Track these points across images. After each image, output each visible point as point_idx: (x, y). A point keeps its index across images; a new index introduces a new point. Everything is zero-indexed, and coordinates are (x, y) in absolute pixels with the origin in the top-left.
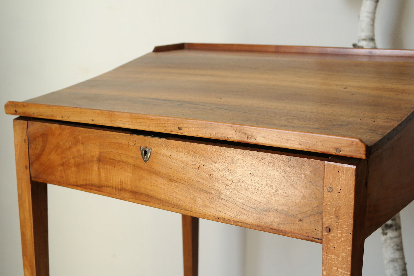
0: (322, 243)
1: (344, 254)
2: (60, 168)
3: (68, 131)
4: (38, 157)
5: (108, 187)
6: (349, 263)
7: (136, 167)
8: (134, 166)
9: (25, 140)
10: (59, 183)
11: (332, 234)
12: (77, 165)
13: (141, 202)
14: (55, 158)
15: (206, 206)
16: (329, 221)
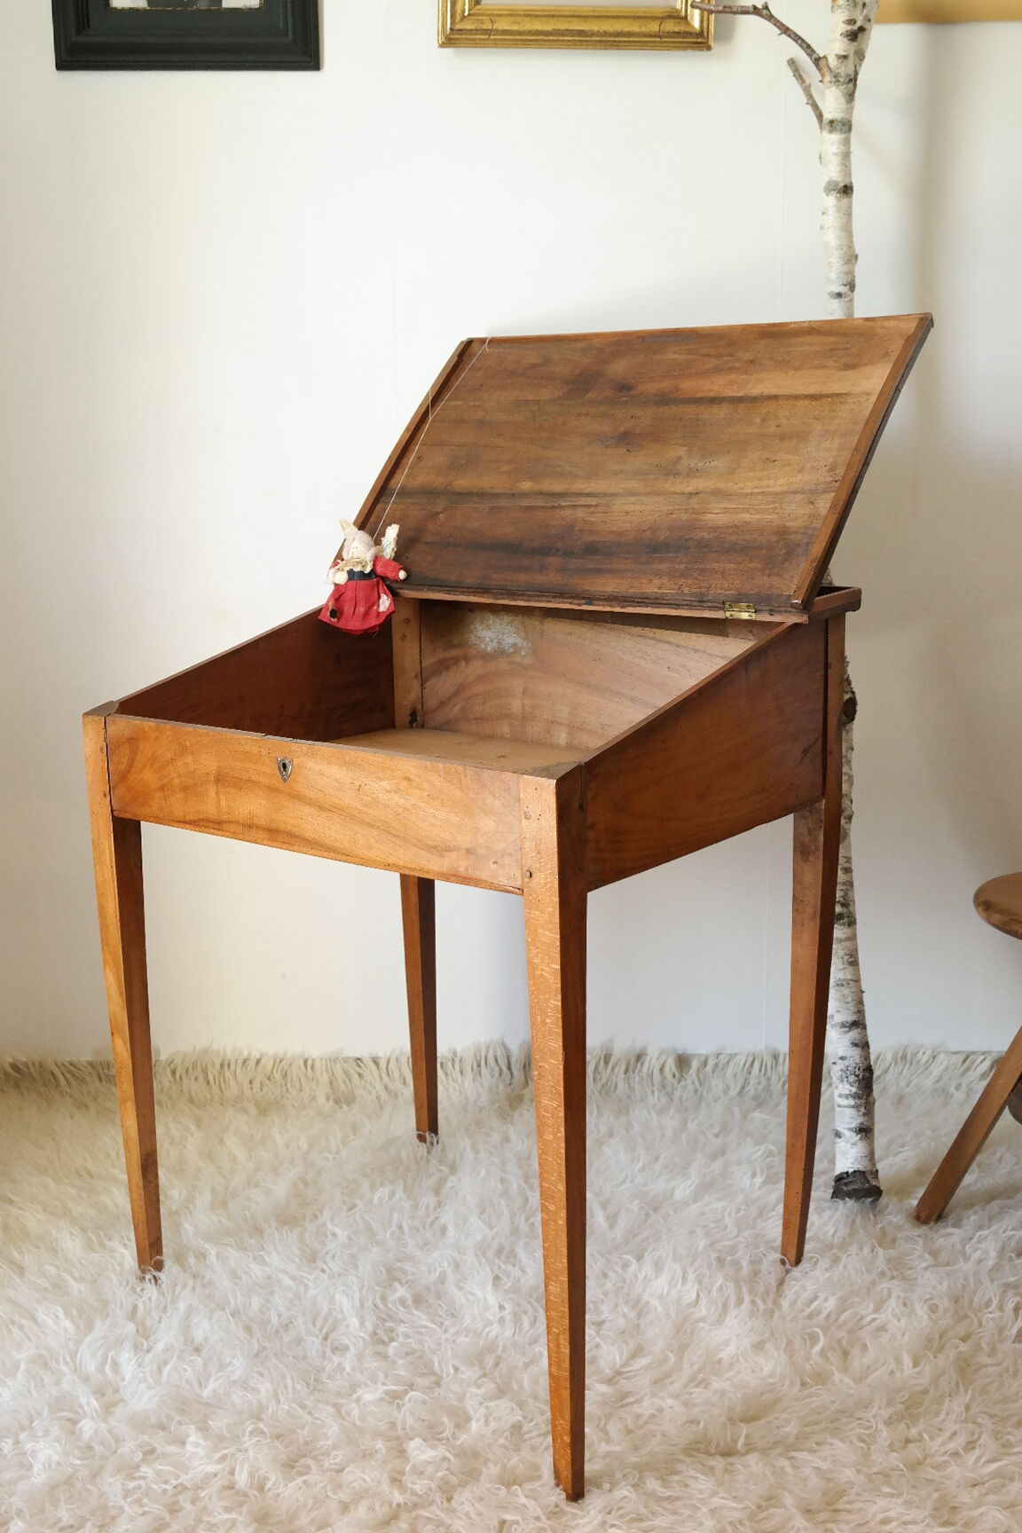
0: (522, 894)
1: (550, 909)
2: (157, 795)
3: (169, 733)
4: (124, 776)
5: (232, 822)
6: (557, 921)
7: (273, 790)
8: (268, 787)
9: (102, 749)
10: (158, 820)
11: (535, 880)
12: (185, 789)
13: (280, 845)
14: (149, 777)
15: (370, 847)
16: (530, 862)
